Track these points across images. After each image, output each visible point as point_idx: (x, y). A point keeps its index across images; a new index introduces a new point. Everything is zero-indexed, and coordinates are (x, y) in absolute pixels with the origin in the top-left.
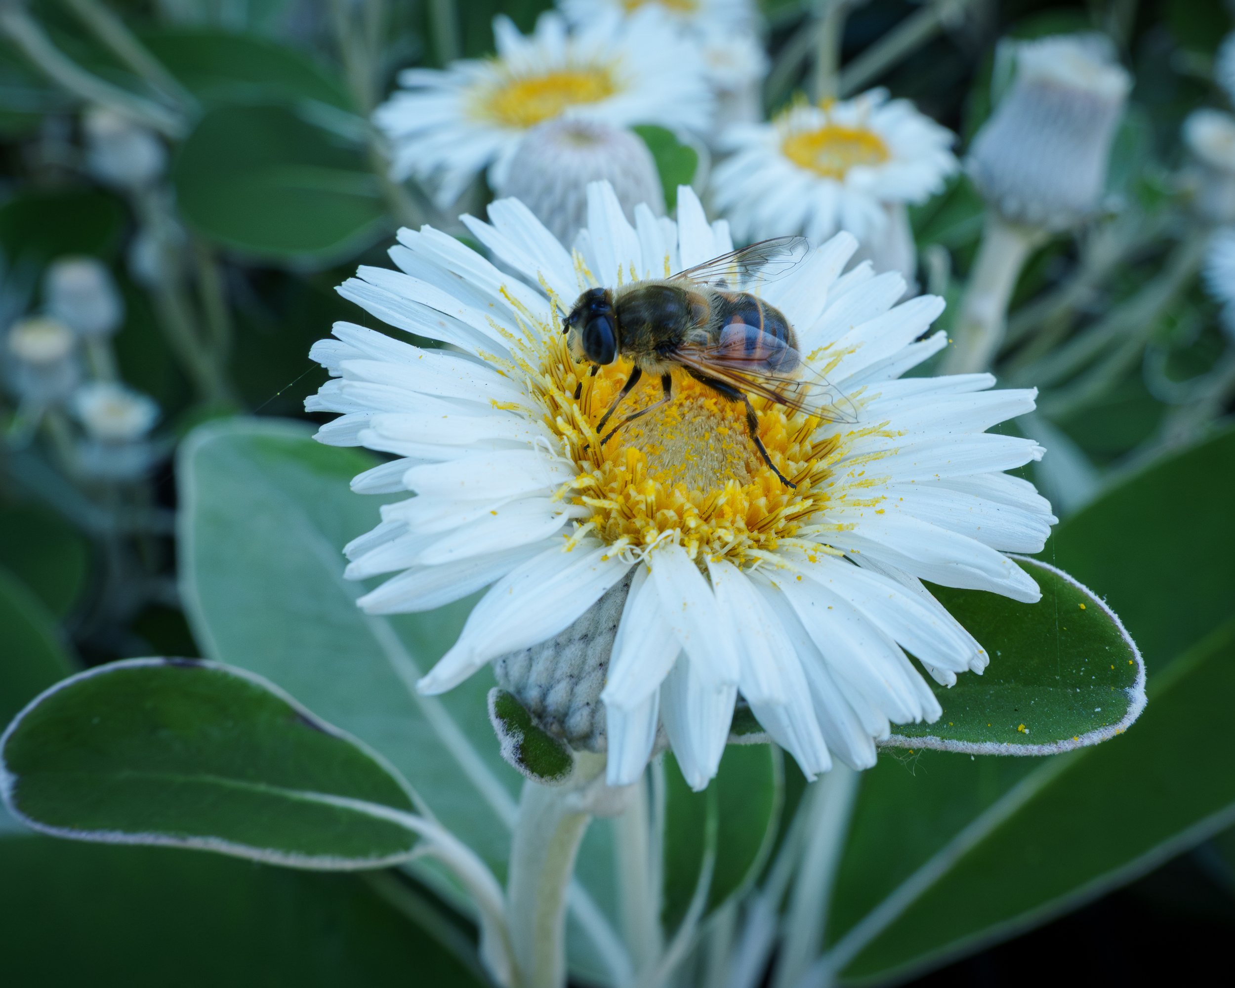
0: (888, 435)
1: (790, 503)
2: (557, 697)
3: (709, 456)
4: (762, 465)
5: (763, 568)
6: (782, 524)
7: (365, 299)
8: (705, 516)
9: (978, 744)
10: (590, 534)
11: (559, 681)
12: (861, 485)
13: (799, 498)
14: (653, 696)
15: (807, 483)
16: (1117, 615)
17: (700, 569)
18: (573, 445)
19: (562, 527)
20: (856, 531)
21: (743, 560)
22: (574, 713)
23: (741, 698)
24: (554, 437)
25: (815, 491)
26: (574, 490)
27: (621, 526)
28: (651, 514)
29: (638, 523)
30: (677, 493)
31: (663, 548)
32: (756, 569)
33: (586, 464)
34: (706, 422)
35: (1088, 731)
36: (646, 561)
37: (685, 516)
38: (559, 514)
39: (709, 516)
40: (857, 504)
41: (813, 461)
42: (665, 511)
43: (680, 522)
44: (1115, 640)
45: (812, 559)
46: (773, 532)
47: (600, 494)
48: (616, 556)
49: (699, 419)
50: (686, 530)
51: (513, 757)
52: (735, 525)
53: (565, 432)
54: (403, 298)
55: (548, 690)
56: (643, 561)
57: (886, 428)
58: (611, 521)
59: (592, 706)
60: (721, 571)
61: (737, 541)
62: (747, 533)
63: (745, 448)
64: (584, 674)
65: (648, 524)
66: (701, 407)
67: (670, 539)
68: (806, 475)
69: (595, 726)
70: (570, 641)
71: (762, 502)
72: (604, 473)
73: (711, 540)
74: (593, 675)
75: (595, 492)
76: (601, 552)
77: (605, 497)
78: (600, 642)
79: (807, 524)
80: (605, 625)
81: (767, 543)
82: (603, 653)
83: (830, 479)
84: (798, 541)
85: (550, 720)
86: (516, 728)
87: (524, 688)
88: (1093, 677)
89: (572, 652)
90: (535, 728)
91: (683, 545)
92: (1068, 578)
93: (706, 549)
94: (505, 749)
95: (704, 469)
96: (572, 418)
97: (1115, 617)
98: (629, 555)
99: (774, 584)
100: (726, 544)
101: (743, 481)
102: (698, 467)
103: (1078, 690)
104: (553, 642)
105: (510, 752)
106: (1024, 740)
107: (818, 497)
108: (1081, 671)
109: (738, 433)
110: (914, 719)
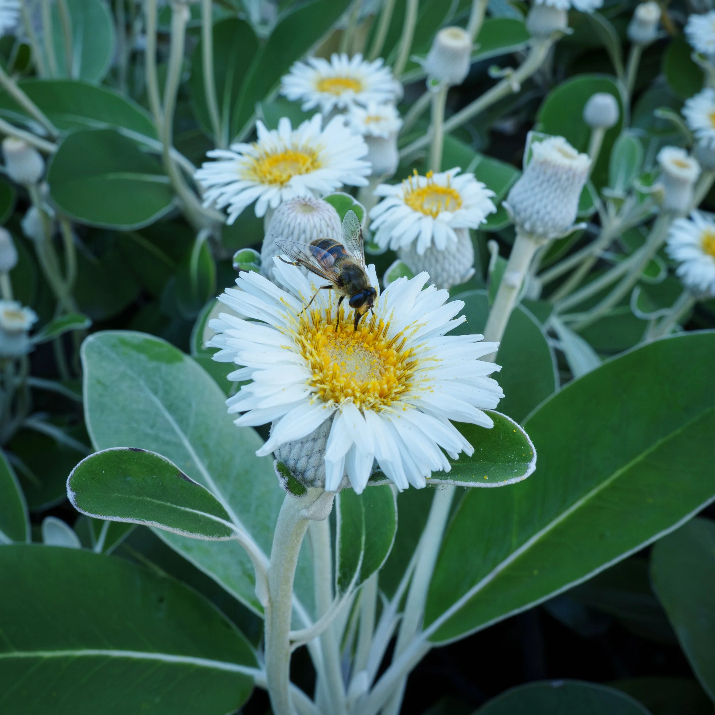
0: (436, 360)
1: (396, 387)
2: (301, 464)
3: (365, 367)
4: (386, 372)
5: (385, 412)
6: (393, 395)
7: (229, 302)
8: (363, 392)
9: (467, 482)
10: (318, 398)
11: (302, 457)
12: (424, 380)
13: (400, 385)
14: (343, 458)
15: (404, 379)
16: (528, 435)
17: (361, 412)
18: (312, 363)
19: (308, 396)
20: (421, 398)
21: (377, 409)
22: (308, 471)
23: (375, 461)
24: (305, 360)
25: (407, 382)
26: (313, 381)
27: (330, 395)
28: (342, 391)
29: (337, 394)
30: (352, 383)
31: (347, 404)
32: (382, 413)
33: (317, 371)
34: (364, 353)
35: (510, 478)
36: (340, 409)
37: (355, 392)
38: (307, 390)
39: (365, 392)
40: (422, 389)
41: (406, 370)
42: (347, 390)
43: (353, 394)
44: (526, 444)
45: (404, 410)
46: (389, 398)
47: (322, 382)
48: (329, 407)
49: (361, 352)
50: (355, 397)
51: (284, 487)
52: (375, 395)
53: (310, 358)
54: (244, 302)
55: (298, 461)
56: (339, 409)
57: (435, 358)
58: (326, 393)
59: (316, 467)
60: (370, 414)
61: (375, 402)
62: (379, 399)
63: (379, 364)
64: (313, 454)
65: (340, 394)
66: (362, 347)
67: (349, 401)
68: (403, 376)
69: (317, 476)
70: (307, 441)
71: (385, 386)
72: (324, 374)
73: (365, 401)
74: (316, 455)
75: (320, 382)
76: (323, 405)
77: (324, 384)
78: (320, 442)
79: (403, 396)
80: (322, 434)
81: (386, 403)
82: (321, 446)
83: (413, 377)
84: (399, 402)
85: (298, 473)
86: (285, 475)
87: (288, 460)
88: (516, 459)
89: (308, 446)
90: (293, 476)
91: (354, 403)
92: (510, 419)
93: (363, 405)
94: (281, 483)
95: (363, 373)
96: (311, 353)
97: (527, 435)
98: (333, 406)
99: (389, 419)
100: (371, 403)
101: (378, 378)
102: (360, 372)
103: (510, 464)
104: (300, 441)
105: (283, 485)
106: (485, 481)
107: (408, 385)
108: (512, 457)
109: (377, 358)
110: (440, 470)
